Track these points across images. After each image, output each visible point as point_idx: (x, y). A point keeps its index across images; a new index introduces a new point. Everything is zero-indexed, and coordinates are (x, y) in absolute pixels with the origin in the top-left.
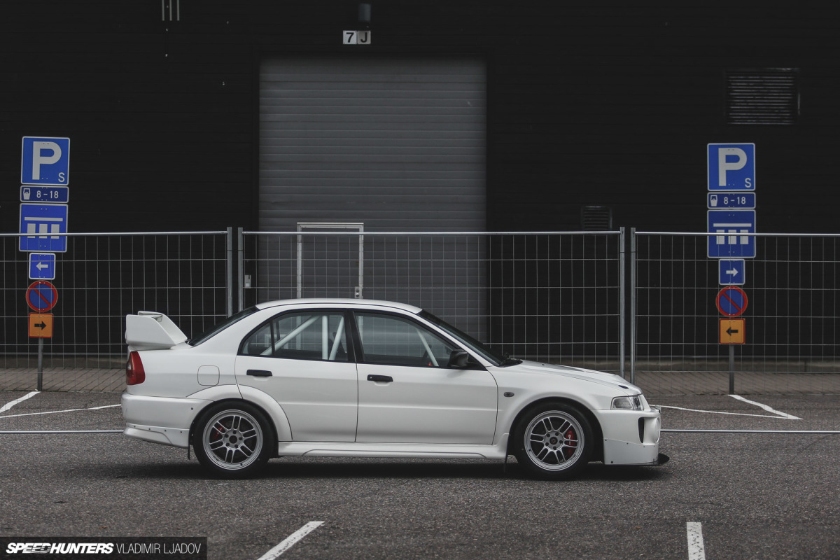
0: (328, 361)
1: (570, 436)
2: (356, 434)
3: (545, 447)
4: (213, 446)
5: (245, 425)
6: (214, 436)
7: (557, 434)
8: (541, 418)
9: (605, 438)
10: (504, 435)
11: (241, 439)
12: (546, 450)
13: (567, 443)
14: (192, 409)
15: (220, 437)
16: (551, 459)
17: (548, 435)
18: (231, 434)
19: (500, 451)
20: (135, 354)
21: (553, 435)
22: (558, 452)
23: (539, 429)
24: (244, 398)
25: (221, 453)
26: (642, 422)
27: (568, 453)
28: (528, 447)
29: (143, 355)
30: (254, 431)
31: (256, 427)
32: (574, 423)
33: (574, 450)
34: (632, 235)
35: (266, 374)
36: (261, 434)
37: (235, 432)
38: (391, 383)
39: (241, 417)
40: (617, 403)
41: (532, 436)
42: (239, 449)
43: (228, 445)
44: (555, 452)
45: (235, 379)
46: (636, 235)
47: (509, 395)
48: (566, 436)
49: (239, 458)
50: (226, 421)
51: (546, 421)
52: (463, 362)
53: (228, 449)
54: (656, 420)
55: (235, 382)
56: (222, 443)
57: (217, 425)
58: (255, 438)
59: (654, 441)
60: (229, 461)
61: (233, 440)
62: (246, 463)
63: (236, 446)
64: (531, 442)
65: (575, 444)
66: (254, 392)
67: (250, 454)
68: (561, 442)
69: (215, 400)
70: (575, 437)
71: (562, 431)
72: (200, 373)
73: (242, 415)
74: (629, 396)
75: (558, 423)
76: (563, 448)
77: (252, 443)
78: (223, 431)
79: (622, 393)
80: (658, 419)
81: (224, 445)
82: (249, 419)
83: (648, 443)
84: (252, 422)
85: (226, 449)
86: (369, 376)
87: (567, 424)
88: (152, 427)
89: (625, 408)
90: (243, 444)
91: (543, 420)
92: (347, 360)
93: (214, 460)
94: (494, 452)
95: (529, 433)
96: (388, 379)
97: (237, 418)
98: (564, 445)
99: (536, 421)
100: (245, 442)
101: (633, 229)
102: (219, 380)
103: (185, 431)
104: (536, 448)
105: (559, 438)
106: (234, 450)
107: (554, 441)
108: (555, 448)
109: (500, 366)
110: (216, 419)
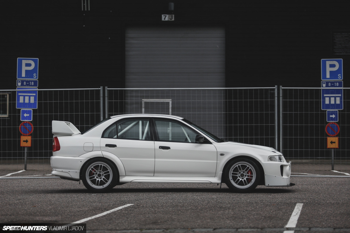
0: (142, 140)
1: (249, 173)
2: (154, 173)
3: (238, 178)
4: (90, 178)
5: (105, 169)
6: (91, 174)
7: (244, 172)
8: (236, 165)
9: (265, 174)
10: (220, 173)
11: (103, 175)
12: (239, 179)
13: (248, 176)
14: (81, 162)
15: (94, 174)
16: (241, 183)
17: (240, 173)
18: (98, 173)
19: (219, 180)
20: (56, 138)
21: (242, 173)
22: (244, 180)
23: (236, 170)
24: (104, 157)
25: (94, 182)
26: (282, 167)
27: (249, 180)
28: (231, 178)
29: (59, 138)
30: (109, 171)
31: (110, 170)
32: (251, 167)
33: (252, 179)
34: (280, 89)
35: (114, 146)
36: (112, 172)
37: (100, 172)
38: (169, 149)
39: (103, 165)
40: (271, 158)
41: (232, 173)
42: (102, 179)
43: (97, 178)
44: (243, 180)
45: (100, 148)
46: (282, 89)
47: (222, 155)
48: (248, 173)
49: (102, 183)
50: (96, 167)
51: (239, 166)
52: (202, 141)
53: (97, 179)
54: (288, 166)
55: (100, 150)
56: (94, 177)
57: (92, 169)
58: (109, 174)
59: (288, 176)
60: (97, 185)
61: (99, 175)
62: (105, 186)
63: (101, 178)
64: (232, 176)
65: (252, 177)
66: (109, 154)
67: (107, 182)
68: (246, 176)
69: (91, 158)
70: (252, 173)
71: (246, 171)
72: (84, 146)
73: (103, 164)
74: (276, 156)
75: (244, 167)
76: (247, 179)
77: (108, 177)
78: (95, 171)
79: (273, 154)
80: (289, 166)
81: (95, 178)
82: (106, 166)
83: (285, 177)
84: (108, 167)
85: (96, 179)
86: (160, 147)
87: (248, 168)
88: (63, 170)
89: (274, 161)
90: (104, 177)
91: (237, 166)
92: (150, 140)
93: (91, 184)
94: (216, 180)
95: (231, 171)
96: (168, 148)
97: (101, 166)
98: (247, 177)
99: (234, 167)
100: (105, 176)
101: (281, 86)
102: (93, 149)
103: (78, 172)
104: (234, 178)
105: (245, 174)
106: (100, 180)
107: (242, 175)
108: (243, 179)
109: (218, 142)
110: (92, 166)
